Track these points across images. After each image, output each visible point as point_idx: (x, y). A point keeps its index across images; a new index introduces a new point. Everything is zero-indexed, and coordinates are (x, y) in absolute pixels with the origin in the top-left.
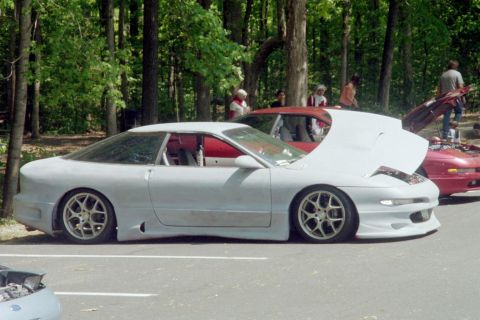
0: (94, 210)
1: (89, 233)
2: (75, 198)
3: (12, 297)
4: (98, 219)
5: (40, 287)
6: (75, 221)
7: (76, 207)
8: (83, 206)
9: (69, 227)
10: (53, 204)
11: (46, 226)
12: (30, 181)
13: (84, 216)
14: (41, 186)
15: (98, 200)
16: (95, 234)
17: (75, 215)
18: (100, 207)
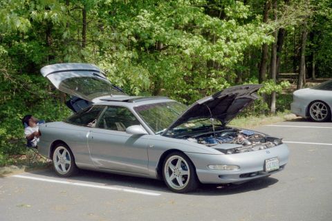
0: (322, 109)
1: (320, 117)
2: (315, 104)
3: (267, 147)
4: (324, 112)
5: (281, 143)
6: (315, 114)
7: (315, 108)
8: (318, 107)
9: (312, 116)
10: (306, 106)
11: (304, 115)
12: (297, 97)
13: (318, 111)
14: (301, 100)
15: (324, 105)
16: (323, 118)
17: (315, 111)
18: (324, 108)
